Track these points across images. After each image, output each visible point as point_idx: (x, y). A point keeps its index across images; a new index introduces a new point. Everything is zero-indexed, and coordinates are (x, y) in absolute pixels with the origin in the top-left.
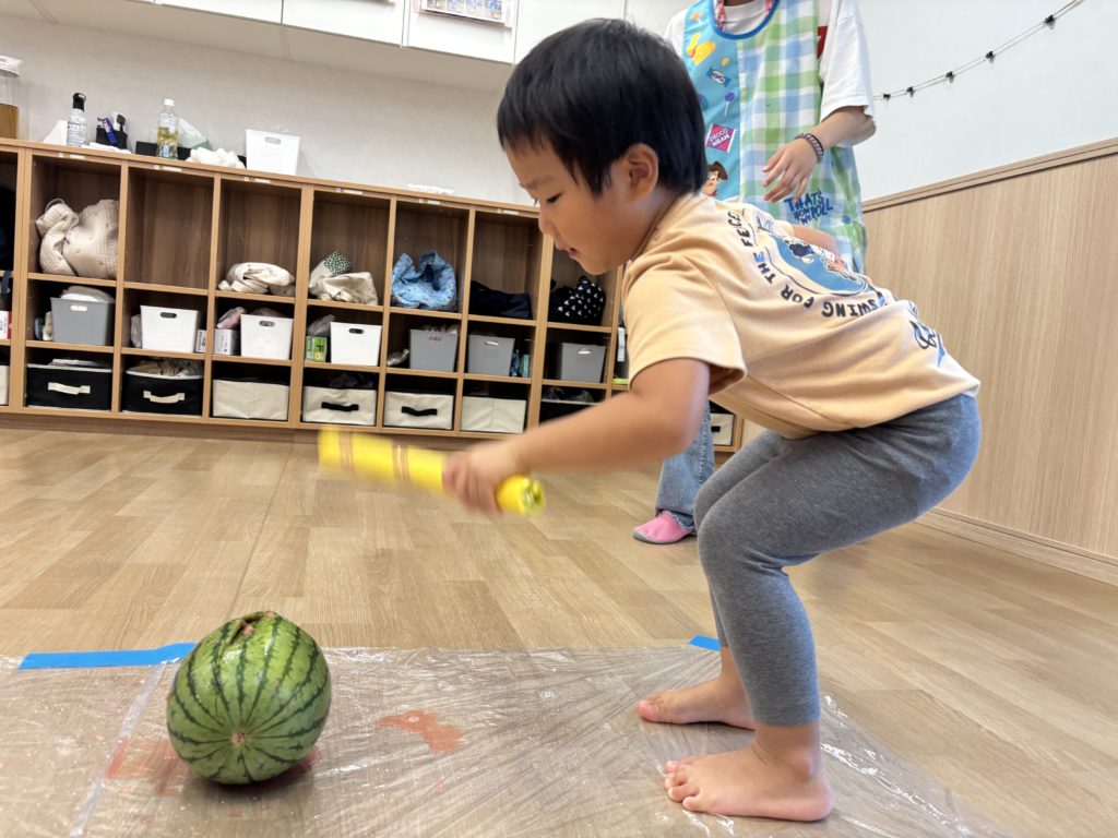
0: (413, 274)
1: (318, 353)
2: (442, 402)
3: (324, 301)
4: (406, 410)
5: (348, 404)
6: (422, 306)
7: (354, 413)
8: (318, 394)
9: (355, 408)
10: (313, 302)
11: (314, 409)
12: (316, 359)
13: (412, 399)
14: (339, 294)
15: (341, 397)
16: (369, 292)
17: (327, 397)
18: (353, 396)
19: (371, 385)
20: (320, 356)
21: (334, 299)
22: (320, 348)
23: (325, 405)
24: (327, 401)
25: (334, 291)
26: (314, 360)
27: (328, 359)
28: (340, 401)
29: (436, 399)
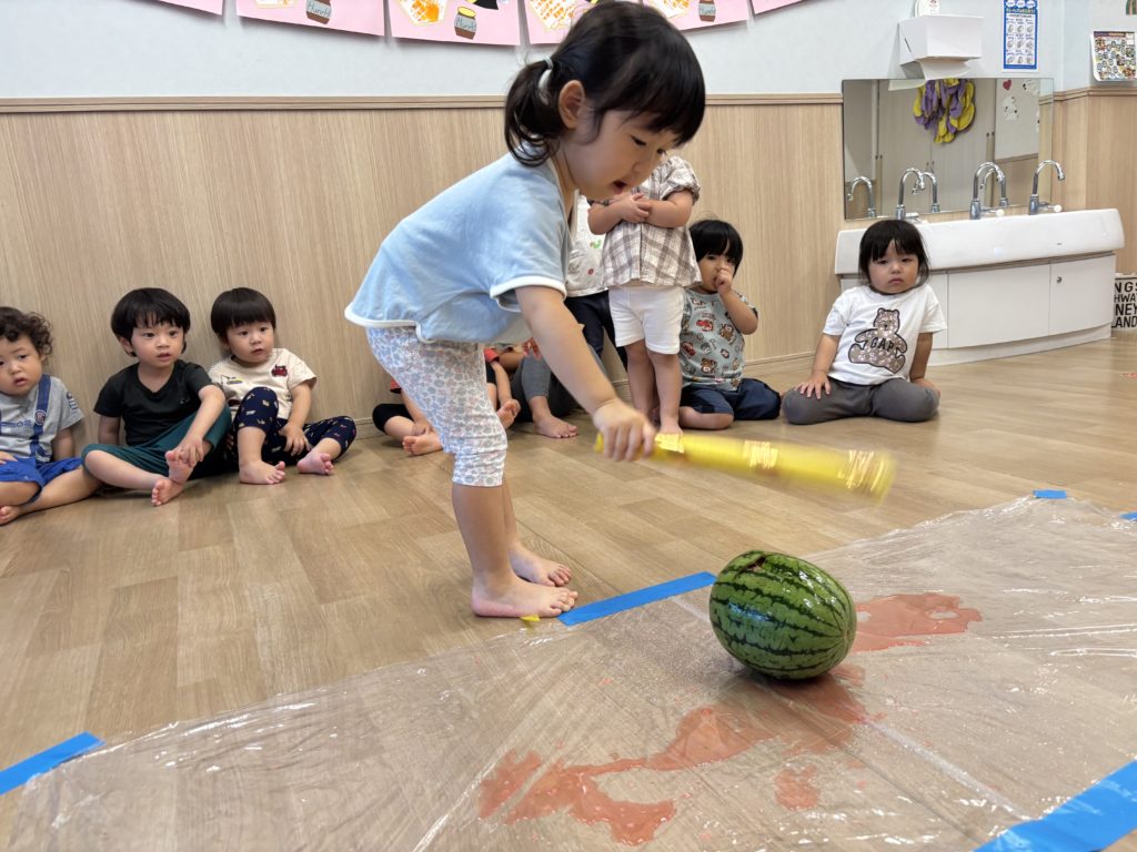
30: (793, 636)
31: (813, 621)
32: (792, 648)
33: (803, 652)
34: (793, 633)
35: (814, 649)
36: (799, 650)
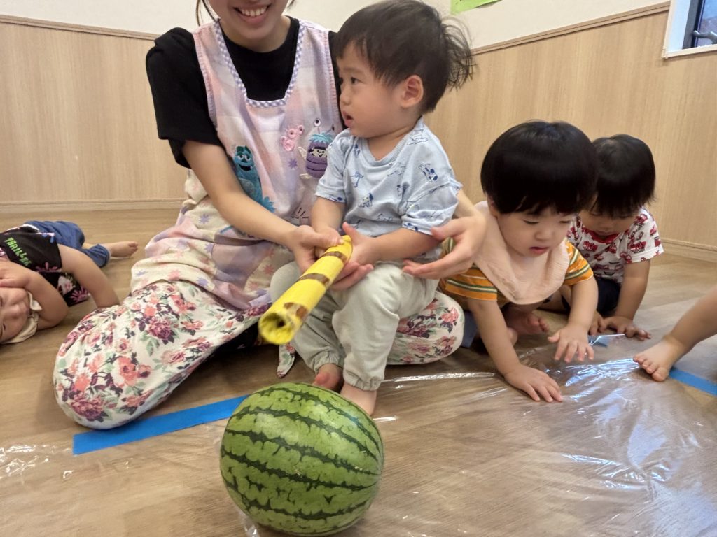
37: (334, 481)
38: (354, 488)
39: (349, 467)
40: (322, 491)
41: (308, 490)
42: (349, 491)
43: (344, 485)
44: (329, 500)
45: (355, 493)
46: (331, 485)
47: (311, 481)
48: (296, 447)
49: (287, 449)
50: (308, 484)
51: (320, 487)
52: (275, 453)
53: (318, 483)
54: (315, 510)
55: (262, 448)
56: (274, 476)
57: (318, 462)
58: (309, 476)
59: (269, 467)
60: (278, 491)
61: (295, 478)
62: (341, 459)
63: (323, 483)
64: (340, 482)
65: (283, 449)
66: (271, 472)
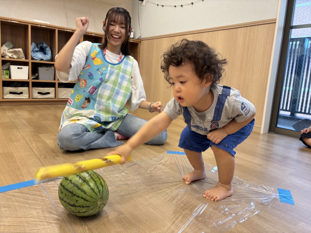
0: (37, 49)
1: (6, 76)
2: (51, 90)
3: (7, 58)
4: (39, 93)
5: (19, 92)
6: (42, 60)
7: (21, 95)
8: (8, 89)
9: (21, 93)
10: (3, 59)
11: (7, 94)
12: (6, 78)
13: (41, 90)
14: (12, 56)
15: (16, 90)
16: (22, 55)
17: (11, 90)
18: (20, 89)
19: (26, 85)
20: (7, 77)
21: (10, 58)
22: (7, 74)
23: (11, 93)
24: (11, 91)
25: (10, 55)
26: (5, 78)
27: (10, 77)
28: (16, 91)
29: (49, 89)
30: (77, 200)
31: (85, 195)
32: (76, 204)
33: (80, 206)
34: (77, 199)
35: (84, 206)
36: (78, 206)
37: (79, 196)
38: (85, 200)
39: (85, 193)
40: (75, 198)
41: (72, 196)
42: (83, 200)
43: (82, 198)
44: (77, 201)
45: (85, 202)
46: (78, 197)
47: (74, 194)
48: (73, 183)
49: (71, 183)
50: (73, 195)
51: (75, 197)
52: (68, 184)
53: (75, 195)
54: (73, 203)
55: (66, 182)
56: (66, 190)
57: (77, 189)
58: (74, 192)
59: (65, 187)
60: (65, 195)
61: (70, 192)
62: (84, 190)
63: (76, 195)
64: (81, 197)
65: (70, 183)
66: (65, 189)
